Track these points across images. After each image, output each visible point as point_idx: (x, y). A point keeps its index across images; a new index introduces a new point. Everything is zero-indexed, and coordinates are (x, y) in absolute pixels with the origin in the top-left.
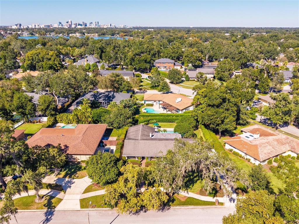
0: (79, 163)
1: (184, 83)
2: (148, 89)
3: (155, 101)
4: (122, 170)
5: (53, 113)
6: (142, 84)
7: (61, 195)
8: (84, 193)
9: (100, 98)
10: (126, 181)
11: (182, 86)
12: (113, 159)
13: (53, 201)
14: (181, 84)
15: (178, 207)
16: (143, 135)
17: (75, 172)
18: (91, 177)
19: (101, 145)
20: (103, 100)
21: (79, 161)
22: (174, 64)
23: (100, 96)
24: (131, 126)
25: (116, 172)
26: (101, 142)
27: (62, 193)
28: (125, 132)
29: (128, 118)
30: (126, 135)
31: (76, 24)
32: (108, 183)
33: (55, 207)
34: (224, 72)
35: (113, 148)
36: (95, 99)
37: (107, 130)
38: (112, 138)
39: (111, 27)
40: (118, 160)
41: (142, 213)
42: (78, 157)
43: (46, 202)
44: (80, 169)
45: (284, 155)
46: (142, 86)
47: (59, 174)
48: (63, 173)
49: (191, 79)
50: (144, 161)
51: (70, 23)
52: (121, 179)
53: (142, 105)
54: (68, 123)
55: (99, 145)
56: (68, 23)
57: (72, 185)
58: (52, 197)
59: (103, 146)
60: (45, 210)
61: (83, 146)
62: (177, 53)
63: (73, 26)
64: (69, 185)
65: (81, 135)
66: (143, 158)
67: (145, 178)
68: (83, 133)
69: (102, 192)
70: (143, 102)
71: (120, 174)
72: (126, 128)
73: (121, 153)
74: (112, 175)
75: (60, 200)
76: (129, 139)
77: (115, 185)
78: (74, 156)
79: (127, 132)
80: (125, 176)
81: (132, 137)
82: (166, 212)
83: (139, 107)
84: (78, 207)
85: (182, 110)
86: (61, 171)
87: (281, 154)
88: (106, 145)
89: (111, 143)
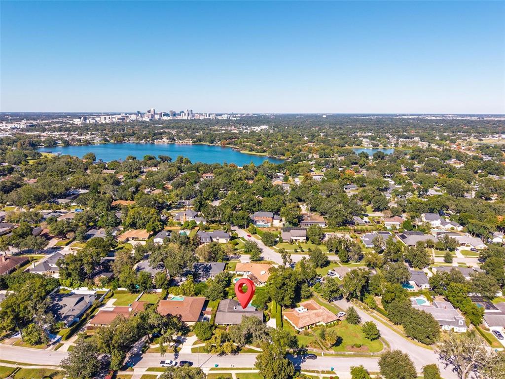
0: (188, 327)
1: (277, 245)
2: (242, 254)
3: (245, 272)
4: (214, 332)
5: (166, 287)
6: (236, 247)
7: (181, 346)
8: (193, 345)
9: (200, 269)
10: (216, 338)
11: (275, 249)
12: (209, 325)
13: (177, 348)
14: (274, 247)
15: (243, 353)
16: (229, 308)
17: (187, 333)
18: (197, 336)
19: (202, 314)
20: (202, 271)
21: (188, 325)
22: (273, 218)
23: (200, 267)
24: (222, 299)
25: (211, 333)
26: (202, 312)
27: (181, 345)
28: (217, 305)
29: (221, 293)
30: (218, 307)
31: (161, 113)
32: (206, 339)
33: (179, 352)
34: (315, 236)
35: (209, 316)
36: (196, 270)
37: (206, 301)
38: (208, 309)
39: (210, 118)
40: (212, 326)
41: (223, 356)
42: (188, 323)
43: (174, 349)
44: (189, 331)
45: (318, 324)
46: (236, 249)
47: (177, 334)
48: (180, 334)
49: (284, 241)
50: (229, 327)
51: (153, 113)
52: (213, 337)
53: (234, 274)
54: (177, 295)
55: (201, 315)
56: (149, 112)
57: (186, 341)
58: (176, 347)
59: (203, 315)
60: (174, 353)
61: (191, 316)
62: (277, 205)
63: (157, 117)
64: (184, 340)
65: (188, 308)
66: (228, 325)
67: (226, 337)
68: (189, 306)
69: (204, 345)
70: (235, 272)
71: (213, 334)
72: (219, 300)
73: (214, 321)
74: (208, 335)
75: (181, 349)
76: (220, 311)
77: (210, 341)
78: (185, 323)
79: (219, 304)
80: (215, 335)
81: (222, 309)
82: (236, 356)
83: (231, 277)
84: (191, 353)
85: (264, 283)
86: (178, 332)
87: (317, 323)
88: (204, 315)
89: (208, 313)
